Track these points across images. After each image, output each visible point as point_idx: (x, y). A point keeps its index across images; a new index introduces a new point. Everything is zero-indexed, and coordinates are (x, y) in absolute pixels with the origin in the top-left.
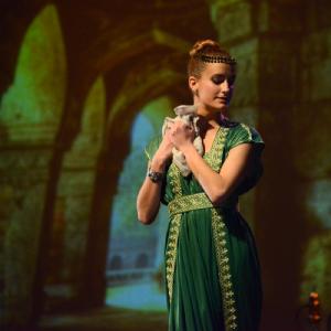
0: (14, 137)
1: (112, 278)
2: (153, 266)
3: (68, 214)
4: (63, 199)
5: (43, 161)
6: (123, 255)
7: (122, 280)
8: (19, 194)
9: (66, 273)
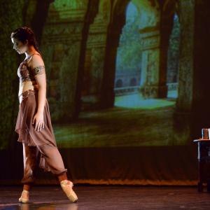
0: (63, 17)
1: (117, 92)
2: (139, 85)
3: (93, 58)
4: (90, 49)
5: (79, 30)
6: (123, 79)
7: (123, 93)
8: (66, 47)
9: (93, 90)
